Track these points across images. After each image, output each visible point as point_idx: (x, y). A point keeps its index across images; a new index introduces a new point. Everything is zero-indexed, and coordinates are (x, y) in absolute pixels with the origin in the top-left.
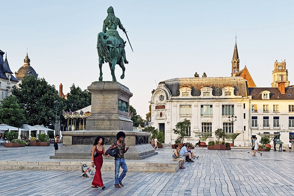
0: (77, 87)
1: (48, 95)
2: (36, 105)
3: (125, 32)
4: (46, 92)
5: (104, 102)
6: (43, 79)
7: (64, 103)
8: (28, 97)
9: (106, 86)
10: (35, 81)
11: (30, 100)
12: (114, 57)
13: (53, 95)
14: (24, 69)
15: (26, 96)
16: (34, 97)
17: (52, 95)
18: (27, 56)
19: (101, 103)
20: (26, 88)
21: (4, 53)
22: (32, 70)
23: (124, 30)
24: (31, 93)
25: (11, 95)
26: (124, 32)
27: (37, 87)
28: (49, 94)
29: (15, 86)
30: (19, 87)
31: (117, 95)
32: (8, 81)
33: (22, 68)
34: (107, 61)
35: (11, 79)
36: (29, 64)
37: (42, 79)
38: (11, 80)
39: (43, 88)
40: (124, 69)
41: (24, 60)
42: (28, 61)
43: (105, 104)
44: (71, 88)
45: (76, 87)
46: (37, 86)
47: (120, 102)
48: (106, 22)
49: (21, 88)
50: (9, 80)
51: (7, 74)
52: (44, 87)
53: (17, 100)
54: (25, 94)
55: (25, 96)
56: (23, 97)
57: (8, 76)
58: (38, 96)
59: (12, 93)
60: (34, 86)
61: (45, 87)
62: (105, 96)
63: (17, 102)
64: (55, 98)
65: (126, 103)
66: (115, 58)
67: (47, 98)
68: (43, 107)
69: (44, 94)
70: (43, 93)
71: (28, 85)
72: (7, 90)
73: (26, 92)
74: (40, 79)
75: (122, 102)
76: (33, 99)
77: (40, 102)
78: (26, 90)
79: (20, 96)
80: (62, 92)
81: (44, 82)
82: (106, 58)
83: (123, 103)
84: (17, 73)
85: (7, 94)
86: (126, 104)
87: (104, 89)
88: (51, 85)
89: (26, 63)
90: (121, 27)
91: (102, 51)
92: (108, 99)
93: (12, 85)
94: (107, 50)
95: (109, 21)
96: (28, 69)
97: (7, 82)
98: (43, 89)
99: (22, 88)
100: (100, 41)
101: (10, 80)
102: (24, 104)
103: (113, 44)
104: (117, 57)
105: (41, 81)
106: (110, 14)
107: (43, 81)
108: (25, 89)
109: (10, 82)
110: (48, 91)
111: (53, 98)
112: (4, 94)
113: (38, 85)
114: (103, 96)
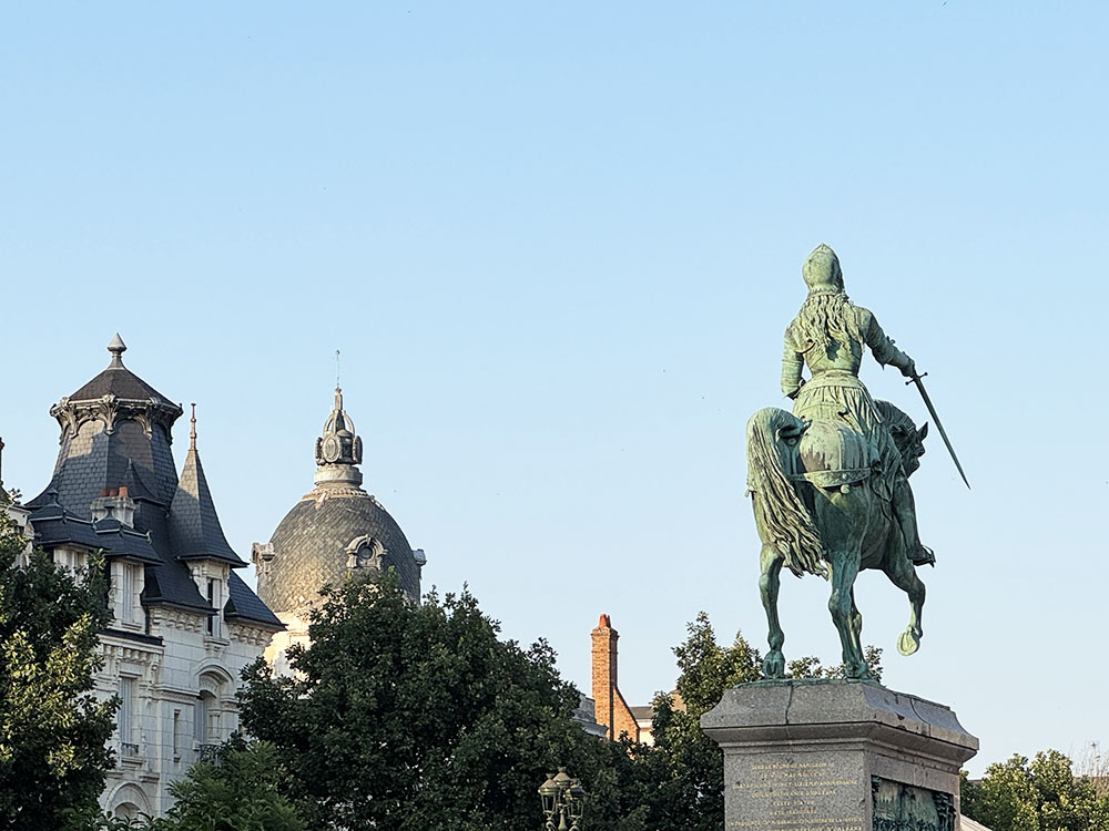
0: (731, 646)
1: (507, 723)
2: (419, 805)
3: (916, 379)
4: (489, 701)
5: (794, 798)
6: (466, 599)
7: (622, 783)
8: (358, 749)
9: (802, 708)
10: (406, 617)
11: (374, 766)
12: (844, 538)
13: (537, 723)
14: (320, 522)
15: (342, 743)
16: (402, 742)
17: (535, 723)
18: (340, 419)
19: (778, 804)
20: (338, 677)
21: (178, 412)
22: (376, 525)
23: (907, 369)
24: (379, 713)
25: (236, 737)
26: (909, 379)
27: (422, 666)
28: (512, 722)
29: (261, 663)
30: (293, 666)
31: (860, 759)
32: (210, 629)
33: (302, 511)
34: (799, 570)
35: (230, 606)
36: (356, 480)
37: (457, 598)
38: (232, 615)
39: (464, 674)
40: (917, 596)
41: (319, 447)
42: (350, 452)
43: (798, 807)
44: (680, 653)
45: (725, 641)
46: (419, 659)
47: (888, 795)
48: (796, 336)
49: (302, 676)
50: (218, 619)
51: (201, 575)
52: (474, 659)
53: (283, 769)
54: (338, 724)
55: (334, 744)
56: (321, 750)
57: (210, 587)
58: (428, 735)
59: (245, 717)
60: (396, 661)
61: (478, 667)
62: (802, 762)
63: (283, 788)
64: (553, 748)
65: (934, 798)
66: (850, 543)
67: (499, 748)
68: (465, 817)
69: (475, 717)
70: (464, 709)
71: (352, 652)
72: (204, 696)
73: (343, 708)
74: (442, 600)
75: (902, 795)
76: (394, 757)
77: (446, 780)
78: (343, 695)
79: (302, 741)
80: (613, 685)
81: (470, 626)
82: (792, 551)
83: (913, 797)
84: (268, 558)
85: (201, 727)
86: (936, 804)
87: (787, 724)
88: (525, 647)
89: (328, 474)
90: (885, 353)
91: (769, 517)
92: (814, 780)
93: (238, 657)
94: (796, 507)
95: (816, 333)
96: (346, 518)
97: (204, 631)
98: (464, 681)
99: (314, 675)
100: (757, 459)
101: (227, 619)
102: (331, 804)
103: (833, 469)
104: (857, 535)
105: (449, 612)
106: (817, 287)
107: (460, 612)
108: (333, 688)
109: (226, 635)
110: (506, 697)
111: (542, 750)
112: (182, 725)
113: (425, 647)
114: (788, 766)
